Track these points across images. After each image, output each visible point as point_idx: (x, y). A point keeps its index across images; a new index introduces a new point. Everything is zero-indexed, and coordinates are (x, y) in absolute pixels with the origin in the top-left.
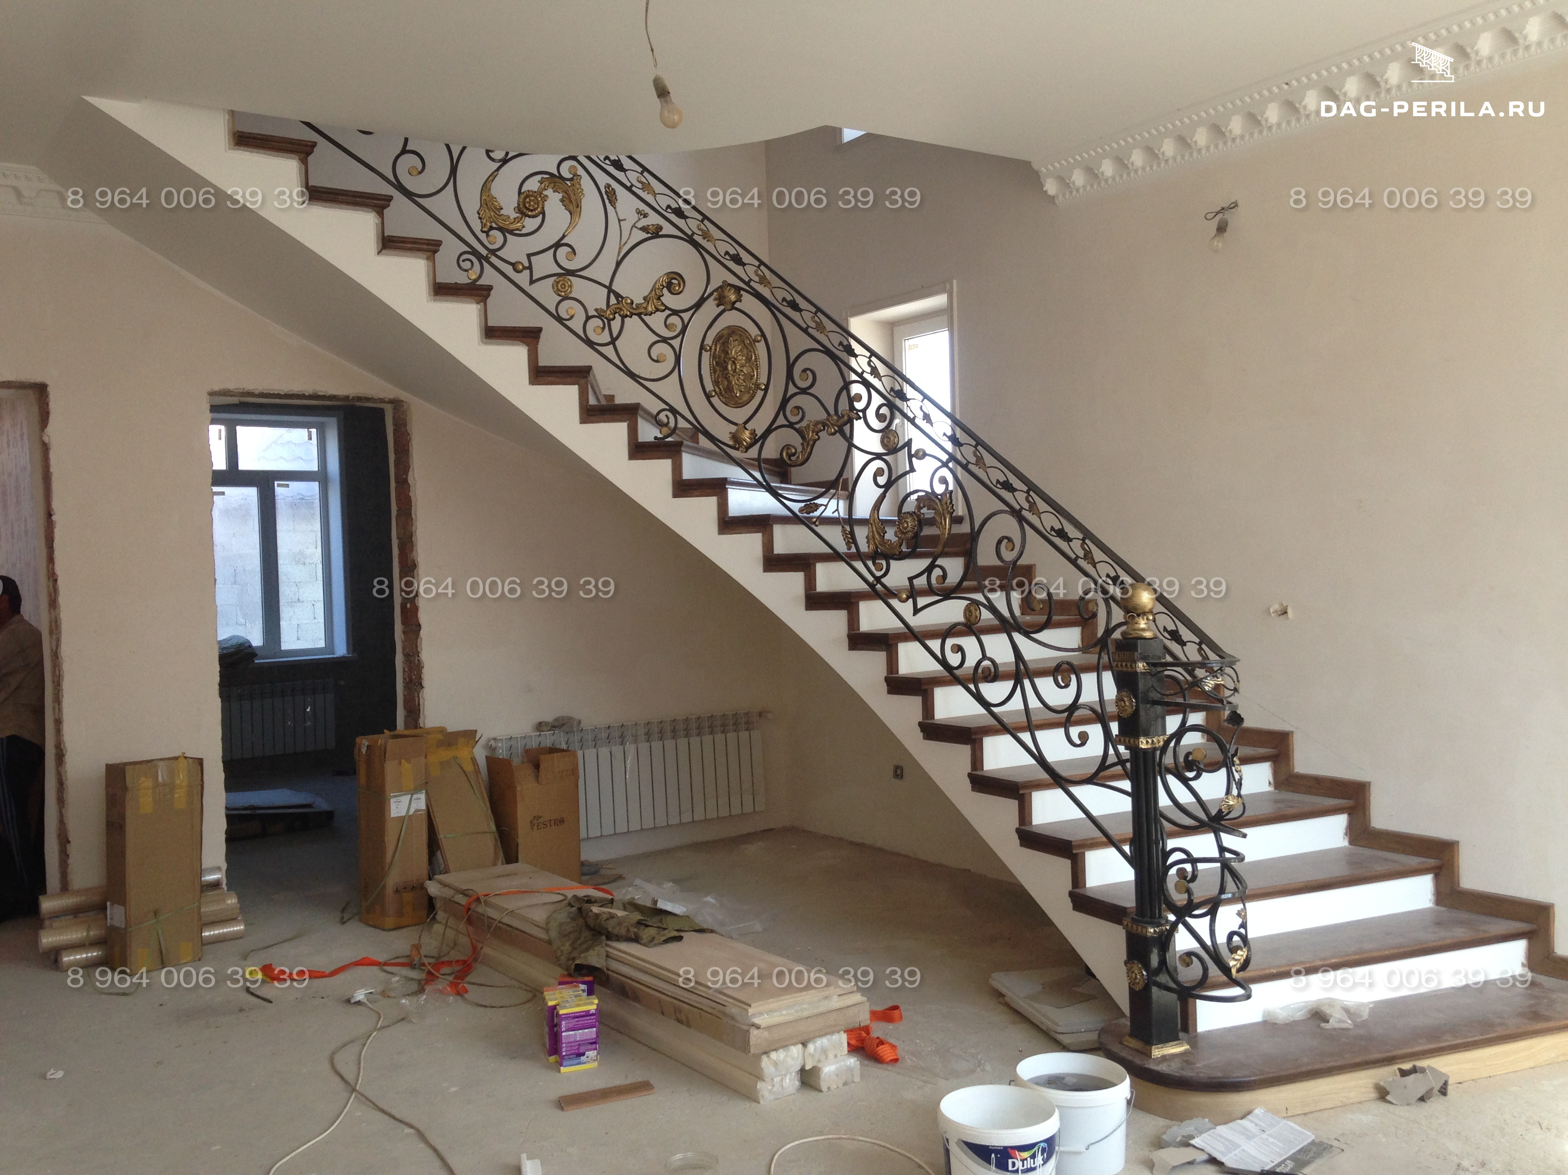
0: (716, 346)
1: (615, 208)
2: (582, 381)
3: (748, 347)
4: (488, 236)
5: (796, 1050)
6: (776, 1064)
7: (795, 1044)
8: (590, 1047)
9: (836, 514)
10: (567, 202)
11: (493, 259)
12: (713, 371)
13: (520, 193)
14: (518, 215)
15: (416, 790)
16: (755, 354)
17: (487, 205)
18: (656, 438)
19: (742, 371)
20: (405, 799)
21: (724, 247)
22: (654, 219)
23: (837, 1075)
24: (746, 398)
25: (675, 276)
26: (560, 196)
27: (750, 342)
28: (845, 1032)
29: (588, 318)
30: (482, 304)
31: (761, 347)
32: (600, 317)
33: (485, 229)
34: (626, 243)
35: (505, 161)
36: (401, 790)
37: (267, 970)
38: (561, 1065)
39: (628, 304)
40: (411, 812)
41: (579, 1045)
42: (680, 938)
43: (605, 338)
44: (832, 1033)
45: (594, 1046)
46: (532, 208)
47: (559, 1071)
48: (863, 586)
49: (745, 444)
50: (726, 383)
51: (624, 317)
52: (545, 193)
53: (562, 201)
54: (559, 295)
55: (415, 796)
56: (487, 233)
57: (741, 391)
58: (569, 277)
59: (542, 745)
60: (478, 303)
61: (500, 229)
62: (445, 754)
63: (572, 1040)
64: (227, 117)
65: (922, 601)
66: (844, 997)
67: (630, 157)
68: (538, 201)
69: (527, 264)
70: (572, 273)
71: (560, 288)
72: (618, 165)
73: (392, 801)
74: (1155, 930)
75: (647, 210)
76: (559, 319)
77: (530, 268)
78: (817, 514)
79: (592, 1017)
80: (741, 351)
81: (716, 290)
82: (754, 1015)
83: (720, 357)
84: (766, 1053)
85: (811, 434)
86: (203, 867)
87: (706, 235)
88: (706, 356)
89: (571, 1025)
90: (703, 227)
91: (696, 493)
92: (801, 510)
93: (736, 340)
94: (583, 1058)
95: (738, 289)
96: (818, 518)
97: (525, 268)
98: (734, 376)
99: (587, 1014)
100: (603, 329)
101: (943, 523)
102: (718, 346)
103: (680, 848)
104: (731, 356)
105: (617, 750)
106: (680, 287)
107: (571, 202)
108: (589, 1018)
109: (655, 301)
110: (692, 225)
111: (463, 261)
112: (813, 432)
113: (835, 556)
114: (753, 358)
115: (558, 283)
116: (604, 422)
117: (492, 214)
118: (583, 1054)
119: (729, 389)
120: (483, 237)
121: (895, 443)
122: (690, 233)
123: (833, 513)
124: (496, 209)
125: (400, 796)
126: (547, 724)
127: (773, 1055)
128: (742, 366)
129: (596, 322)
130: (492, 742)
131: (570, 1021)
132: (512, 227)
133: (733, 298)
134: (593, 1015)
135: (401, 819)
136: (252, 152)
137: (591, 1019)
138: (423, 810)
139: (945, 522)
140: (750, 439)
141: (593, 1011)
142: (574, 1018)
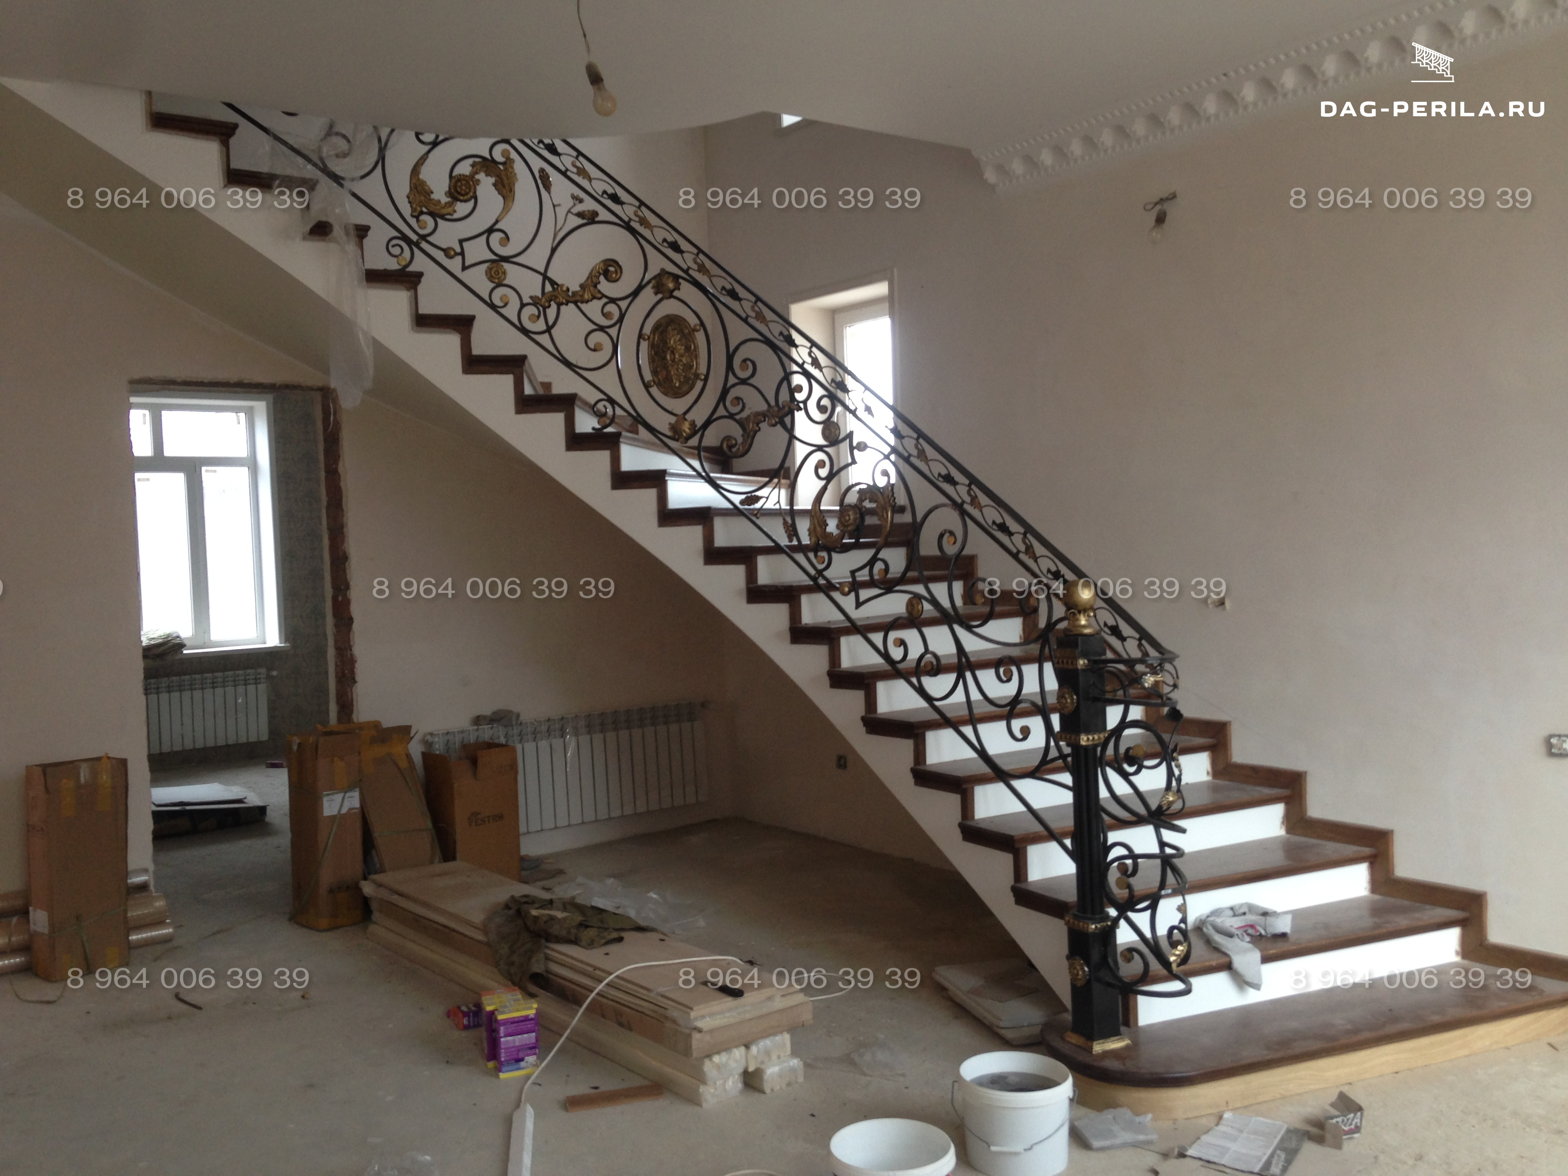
0: (654, 335)
1: (549, 193)
2: (518, 370)
3: (687, 336)
4: (418, 221)
5: (738, 1053)
6: (718, 1067)
7: (737, 1047)
9: (777, 506)
10: (500, 186)
11: (424, 245)
12: (652, 360)
13: (451, 177)
14: (450, 199)
15: (350, 788)
16: (694, 344)
17: (416, 188)
18: (594, 429)
19: (681, 361)
20: (338, 797)
21: (661, 234)
22: (589, 205)
24: (685, 388)
25: (612, 263)
26: (493, 180)
27: (689, 332)
28: (788, 1032)
29: (523, 305)
30: (413, 291)
31: (700, 337)
32: (535, 304)
33: (416, 214)
34: (561, 229)
35: (435, 144)
36: (334, 788)
38: (500, 1071)
39: (565, 291)
40: (344, 810)
42: (620, 939)
43: (541, 325)
44: (774, 1034)
46: (463, 193)
47: (498, 1077)
48: (805, 580)
49: (685, 434)
50: (664, 373)
51: (559, 305)
52: (477, 177)
53: (495, 185)
54: (492, 282)
55: (348, 795)
56: (417, 218)
57: (680, 382)
58: (503, 264)
59: (481, 740)
60: (407, 291)
61: (432, 214)
63: (510, 1045)
64: (143, 97)
65: (864, 594)
66: (787, 998)
67: (564, 141)
68: (470, 186)
69: (458, 250)
70: (506, 259)
71: (493, 274)
72: (552, 149)
73: (325, 799)
74: (1096, 927)
75: (582, 195)
76: (493, 307)
77: (462, 254)
78: (758, 505)
79: (532, 1022)
80: (680, 340)
81: (655, 278)
82: (696, 1019)
83: (658, 346)
84: (709, 1056)
85: (751, 425)
86: (129, 869)
87: (643, 222)
88: (644, 345)
89: (510, 1030)
90: (640, 213)
91: (634, 485)
92: (742, 502)
93: (675, 329)
94: (522, 1064)
95: (676, 278)
96: (759, 510)
97: (456, 254)
98: (673, 366)
99: (526, 1019)
100: (539, 317)
101: (885, 515)
102: (657, 335)
103: (619, 841)
104: (669, 345)
105: (557, 743)
106: (617, 275)
107: (504, 186)
109: (591, 288)
110: (628, 211)
111: (393, 246)
112: (753, 424)
113: (776, 549)
114: (693, 347)
115: (491, 269)
116: (540, 412)
117: (422, 198)
118: (522, 1060)
119: (668, 379)
121: (836, 435)
122: (626, 219)
123: (774, 505)
124: (427, 193)
126: (485, 717)
127: (716, 1059)
128: (681, 356)
129: (531, 310)
130: (429, 738)
131: (509, 1026)
132: (444, 211)
133: (671, 285)
134: (532, 1019)
136: (170, 134)
137: (531, 1024)
138: (355, 808)
139: (887, 515)
140: (689, 429)
141: (532, 1016)
142: (512, 1023)
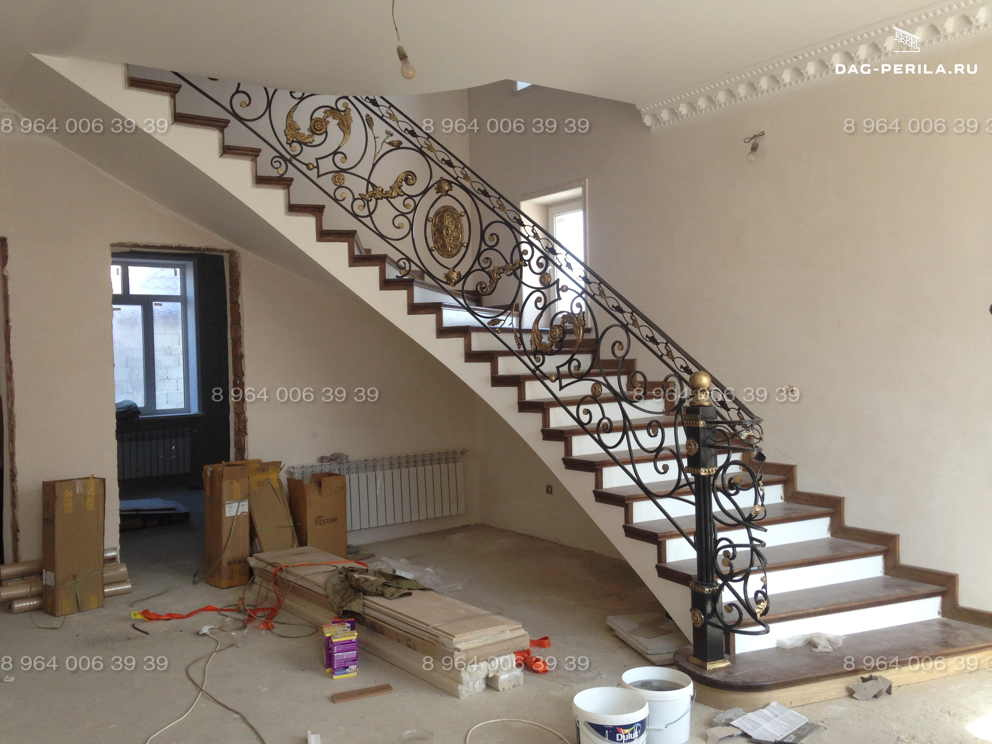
0: (436, 218)
1: (372, 130)
2: (351, 240)
3: (457, 219)
4: (290, 146)
5: (483, 665)
6: (470, 674)
7: (482, 661)
8: (352, 663)
9: (511, 326)
10: (342, 125)
11: (294, 161)
12: (434, 234)
13: (311, 119)
14: (310, 133)
15: (242, 499)
16: (460, 224)
17: (290, 126)
18: (397, 276)
19: (452, 234)
20: (235, 505)
21: (441, 155)
22: (396, 137)
23: (509, 681)
24: (454, 252)
25: (410, 174)
26: (337, 121)
27: (458, 216)
28: (514, 653)
29: (355, 199)
30: (287, 190)
31: (464, 220)
32: (362, 199)
33: (289, 142)
34: (378, 153)
35: (302, 99)
36: (233, 499)
37: (145, 613)
38: (334, 674)
39: (380, 191)
40: (239, 514)
41: (345, 662)
42: (410, 594)
43: (365, 212)
44: (506, 654)
45: (355, 662)
46: (319, 129)
47: (333, 678)
48: (528, 372)
49: (454, 281)
50: (442, 242)
51: (377, 199)
52: (327, 119)
53: (338, 124)
54: (337, 185)
55: (241, 503)
57: (451, 247)
58: (343, 174)
59: (323, 471)
60: (284, 189)
61: (299, 142)
62: (261, 477)
63: (340, 658)
64: (124, 68)
65: (565, 382)
66: (514, 631)
67: (382, 98)
68: (323, 125)
69: (315, 165)
70: (345, 171)
72: (374, 102)
73: (227, 506)
74: (709, 590)
75: (392, 131)
76: (336, 200)
77: (318, 167)
78: (499, 326)
79: (354, 644)
80: (452, 222)
81: (436, 183)
82: (456, 643)
83: (438, 225)
84: (464, 667)
85: (495, 275)
86: (105, 548)
87: (430, 148)
88: (429, 225)
89: (340, 649)
90: (428, 142)
91: (422, 312)
92: (489, 323)
93: (449, 215)
94: (348, 670)
95: (450, 183)
96: (500, 328)
97: (314, 167)
98: (447, 238)
99: (350, 642)
100: (364, 206)
102: (437, 219)
103: (410, 537)
104: (445, 225)
105: (371, 474)
106: (413, 181)
107: (344, 125)
108: (351, 644)
109: (397, 189)
110: (421, 141)
111: (275, 162)
112: (497, 274)
113: (510, 353)
114: (459, 226)
115: (335, 177)
116: (364, 266)
117: (294, 132)
118: (348, 667)
119: (444, 246)
120: (287, 147)
121: (548, 282)
122: (420, 146)
123: (509, 325)
124: (297, 129)
125: (232, 503)
126: (326, 458)
127: (469, 668)
128: (452, 231)
129: (359, 202)
130: (291, 469)
131: (340, 646)
132: (307, 141)
133: (447, 188)
134: (354, 642)
135: (233, 518)
136: (140, 91)
137: (353, 645)
138: (246, 512)
139: (580, 332)
140: (457, 278)
141: (354, 640)
142: (342, 644)
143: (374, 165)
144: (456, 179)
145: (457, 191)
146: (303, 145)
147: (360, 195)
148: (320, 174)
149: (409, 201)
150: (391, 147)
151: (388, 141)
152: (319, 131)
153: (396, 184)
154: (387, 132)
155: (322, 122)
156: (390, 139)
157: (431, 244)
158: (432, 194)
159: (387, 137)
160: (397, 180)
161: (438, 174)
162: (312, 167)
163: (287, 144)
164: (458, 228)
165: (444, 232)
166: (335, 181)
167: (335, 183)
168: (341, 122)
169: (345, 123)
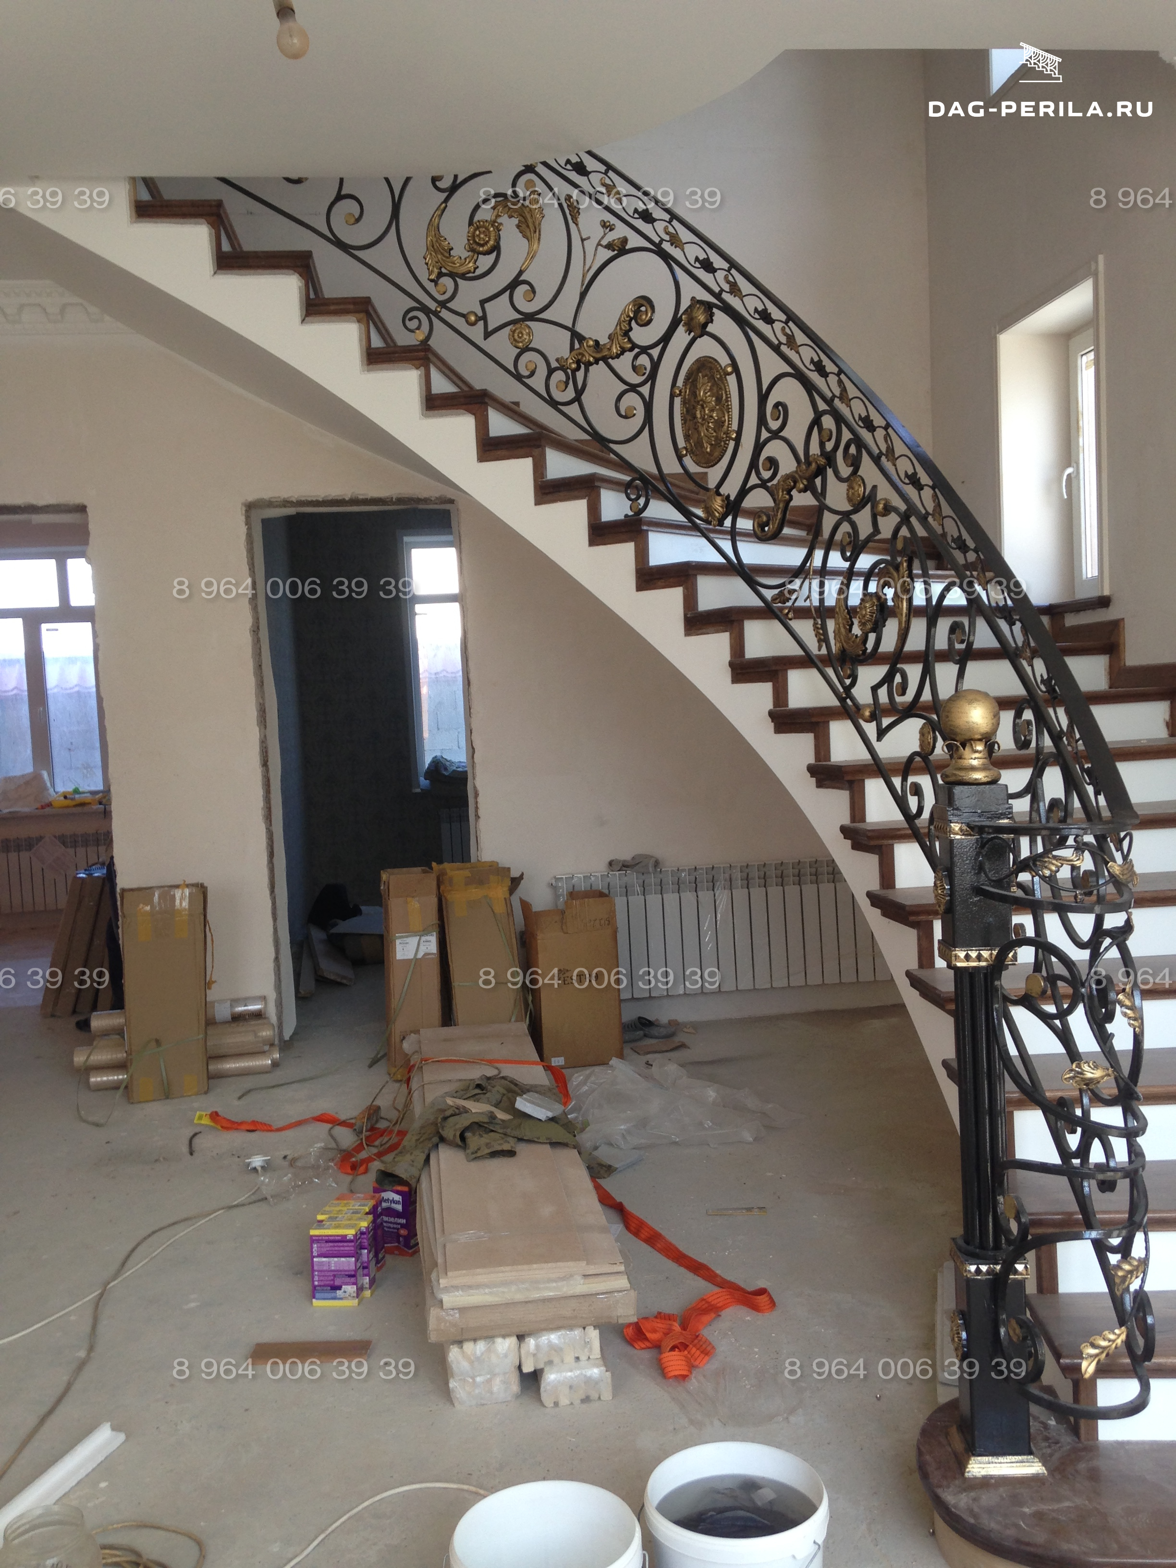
0: (686, 388)
1: (577, 225)
3: (720, 383)
4: (436, 284)
5: (505, 1345)
6: (474, 1361)
7: (504, 1336)
8: (348, 1280)
9: (808, 603)
10: (524, 226)
11: (445, 314)
12: (684, 421)
13: (471, 223)
14: (470, 253)
15: (425, 932)
16: (726, 392)
17: (433, 247)
18: (626, 516)
19: (712, 417)
20: (413, 941)
21: (694, 251)
22: (621, 231)
23: (571, 1387)
24: (716, 454)
25: (645, 303)
26: (515, 221)
27: (721, 376)
29: (551, 371)
30: (422, 368)
31: (732, 380)
32: (562, 368)
33: (433, 277)
34: (590, 267)
35: (455, 187)
36: (409, 931)
37: (214, 1116)
38: (314, 1297)
40: (420, 956)
41: (334, 1276)
44: (571, 1328)
45: (353, 1280)
46: (482, 242)
47: (312, 1303)
50: (696, 436)
51: (588, 364)
52: (499, 220)
53: (518, 226)
54: (517, 347)
55: (423, 938)
56: (435, 282)
57: (711, 445)
58: (528, 323)
61: (452, 275)
62: (475, 893)
63: (325, 1268)
68: (489, 232)
69: (480, 314)
70: (530, 317)
71: (516, 337)
72: (580, 168)
73: (398, 942)
76: (518, 377)
77: (484, 318)
78: (789, 604)
79: (350, 1244)
80: (710, 390)
83: (689, 400)
87: (675, 240)
88: (678, 401)
89: (324, 1250)
90: (671, 230)
92: (774, 599)
93: (706, 376)
94: (339, 1293)
95: (709, 307)
96: (790, 609)
97: (478, 319)
98: (702, 425)
99: (343, 1239)
100: (567, 384)
102: (688, 387)
104: (699, 398)
105: (705, 896)
106: (647, 315)
107: (528, 226)
109: (620, 338)
111: (411, 319)
112: (783, 492)
113: (806, 661)
114: (724, 398)
115: (514, 332)
117: (439, 257)
118: (339, 1288)
119: (699, 444)
120: (430, 286)
122: (657, 240)
123: (805, 601)
124: (444, 249)
125: (407, 937)
128: (712, 410)
129: (559, 376)
130: (554, 882)
132: (463, 269)
133: (702, 318)
134: (351, 1241)
135: (407, 962)
136: (156, 222)
138: (433, 954)
139: (902, 606)
140: (722, 507)
141: (350, 1237)
142: (327, 1241)
143: (583, 295)
144: (718, 296)
145: (722, 324)
146: (457, 279)
147: (557, 360)
148: (490, 328)
149: (644, 360)
150: (610, 254)
151: (604, 242)
152: (482, 245)
153: (618, 328)
154: (604, 225)
155: (487, 229)
156: (611, 237)
157: (681, 443)
158: (681, 337)
159: (605, 234)
160: (619, 319)
161: (691, 290)
162: (473, 318)
163: (432, 281)
164: (722, 402)
165: (699, 416)
166: (515, 340)
167: (514, 342)
168: (523, 220)
169: (530, 220)
